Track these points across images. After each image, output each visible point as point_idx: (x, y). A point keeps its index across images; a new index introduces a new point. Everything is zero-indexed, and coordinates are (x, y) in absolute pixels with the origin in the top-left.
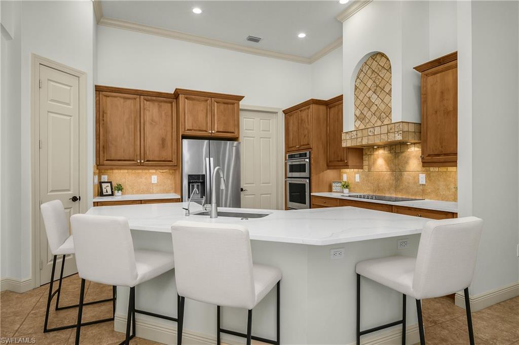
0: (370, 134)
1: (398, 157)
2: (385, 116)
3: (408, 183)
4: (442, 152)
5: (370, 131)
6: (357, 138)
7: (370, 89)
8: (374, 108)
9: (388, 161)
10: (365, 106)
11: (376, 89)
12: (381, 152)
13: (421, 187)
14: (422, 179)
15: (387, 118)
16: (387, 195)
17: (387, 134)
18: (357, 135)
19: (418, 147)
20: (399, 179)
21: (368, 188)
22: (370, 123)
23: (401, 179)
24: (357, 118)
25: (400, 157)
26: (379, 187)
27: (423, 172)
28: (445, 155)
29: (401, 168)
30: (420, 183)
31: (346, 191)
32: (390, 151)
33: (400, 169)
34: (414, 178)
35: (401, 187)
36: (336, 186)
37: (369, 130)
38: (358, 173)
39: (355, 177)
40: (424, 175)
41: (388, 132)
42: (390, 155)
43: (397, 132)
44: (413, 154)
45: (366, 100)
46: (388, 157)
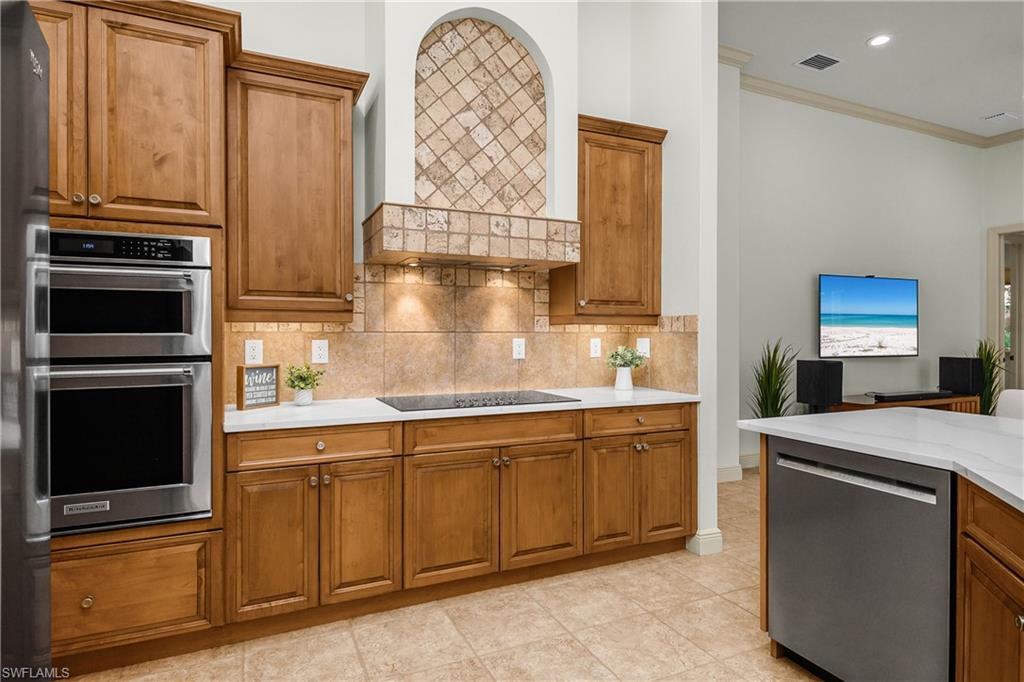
1: (464, 296)
2: (514, 194)
3: (488, 359)
5: (498, 225)
7: (468, 107)
8: (482, 165)
9: (433, 305)
10: (453, 147)
11: (489, 117)
12: (411, 279)
13: (516, 366)
14: (519, 348)
15: (521, 201)
16: (431, 392)
20: (464, 351)
21: (363, 380)
23: (471, 350)
24: (421, 171)
25: (468, 297)
26: (404, 374)
27: (519, 333)
29: (469, 324)
30: (515, 356)
32: (440, 279)
33: (466, 326)
34: (502, 346)
35: (470, 370)
36: (255, 385)
38: (322, 335)
40: (523, 340)
41: (548, 239)
42: (440, 291)
43: (572, 243)
44: (499, 295)
45: (455, 132)
46: (435, 296)
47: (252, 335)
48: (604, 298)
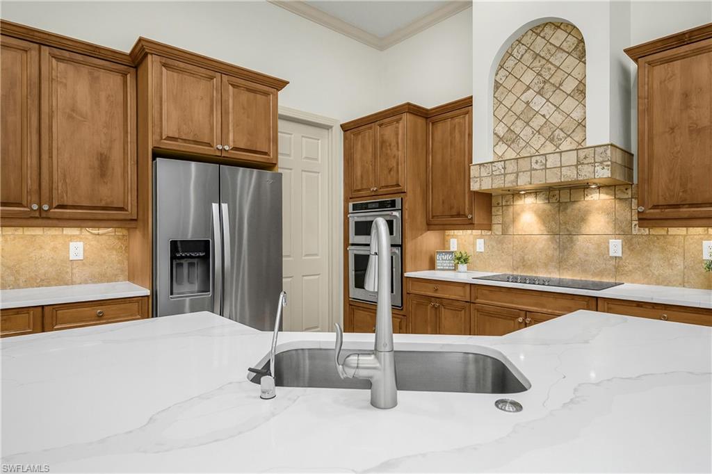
0: (535, 166)
1: (565, 209)
2: (562, 135)
3: (587, 255)
4: (685, 200)
5: (537, 162)
6: (505, 175)
7: (528, 88)
8: (537, 122)
9: (544, 218)
10: (519, 118)
11: (543, 88)
12: (529, 201)
13: (613, 262)
14: (616, 247)
15: (569, 139)
16: (542, 274)
17: (576, 166)
18: (505, 168)
19: (607, 194)
20: (565, 248)
21: (502, 263)
22: (528, 149)
23: (572, 247)
24: (500, 139)
25: (569, 211)
26: (524, 261)
27: (616, 236)
28: (691, 205)
29: (571, 229)
30: (612, 254)
31: (463, 267)
32: (548, 199)
33: (568, 230)
34: (599, 246)
35: (571, 262)
36: (442, 260)
37: (534, 159)
38: (481, 236)
39: (474, 245)
40: (621, 241)
41: (579, 163)
42: (548, 207)
43: (601, 163)
44: (596, 206)
45: (519, 107)
46: (544, 211)
47: (453, 236)
48: (672, 203)
